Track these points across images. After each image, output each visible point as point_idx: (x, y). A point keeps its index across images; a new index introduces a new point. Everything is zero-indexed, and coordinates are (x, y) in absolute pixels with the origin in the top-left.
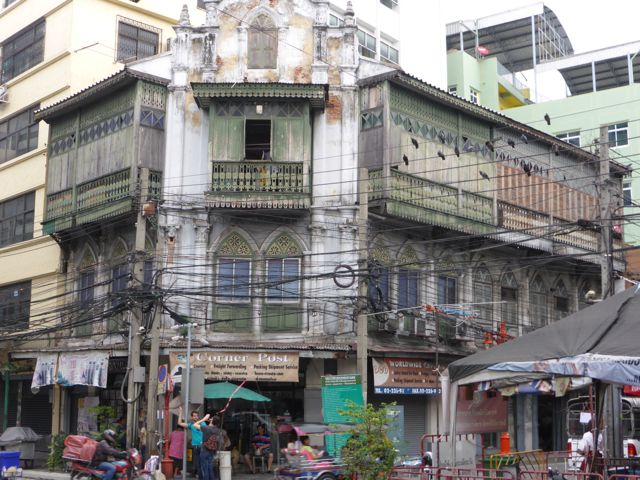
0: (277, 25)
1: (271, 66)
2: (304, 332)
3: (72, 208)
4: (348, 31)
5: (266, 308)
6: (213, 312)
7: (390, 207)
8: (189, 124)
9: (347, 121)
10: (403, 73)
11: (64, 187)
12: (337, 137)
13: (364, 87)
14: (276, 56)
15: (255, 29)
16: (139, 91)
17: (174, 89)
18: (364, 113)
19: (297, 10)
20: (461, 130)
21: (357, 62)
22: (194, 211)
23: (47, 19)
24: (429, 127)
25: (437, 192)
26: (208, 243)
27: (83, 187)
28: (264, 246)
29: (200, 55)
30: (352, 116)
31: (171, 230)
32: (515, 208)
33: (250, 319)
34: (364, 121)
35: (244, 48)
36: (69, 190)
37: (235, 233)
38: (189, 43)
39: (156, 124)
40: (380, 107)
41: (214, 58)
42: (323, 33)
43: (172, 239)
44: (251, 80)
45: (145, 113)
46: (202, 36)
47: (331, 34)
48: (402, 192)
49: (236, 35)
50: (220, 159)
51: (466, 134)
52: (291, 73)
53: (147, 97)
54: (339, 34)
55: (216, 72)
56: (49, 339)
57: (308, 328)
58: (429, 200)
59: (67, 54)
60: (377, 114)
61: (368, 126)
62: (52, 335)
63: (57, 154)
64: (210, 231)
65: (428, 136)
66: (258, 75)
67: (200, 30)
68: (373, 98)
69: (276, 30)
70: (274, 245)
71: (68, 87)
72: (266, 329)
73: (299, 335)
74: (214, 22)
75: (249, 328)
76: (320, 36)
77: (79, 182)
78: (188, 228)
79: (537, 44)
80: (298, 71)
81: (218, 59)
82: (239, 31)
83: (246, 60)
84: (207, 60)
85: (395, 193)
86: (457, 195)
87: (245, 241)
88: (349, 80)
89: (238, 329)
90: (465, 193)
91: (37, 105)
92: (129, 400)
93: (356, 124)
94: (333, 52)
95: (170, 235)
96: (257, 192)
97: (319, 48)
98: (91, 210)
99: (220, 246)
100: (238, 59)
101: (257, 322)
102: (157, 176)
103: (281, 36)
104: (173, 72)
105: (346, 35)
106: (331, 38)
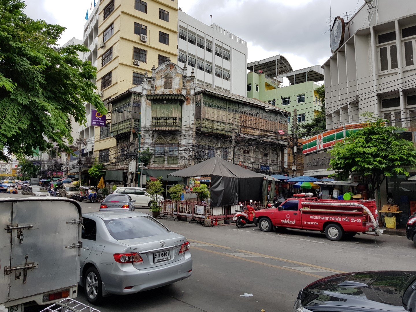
0: (172, 76)
1: (171, 88)
2: (179, 164)
3: (117, 129)
4: (192, 78)
5: (169, 158)
6: (154, 159)
7: (202, 129)
8: (147, 106)
9: (192, 104)
10: (206, 90)
11: (115, 123)
12: (189, 109)
13: (197, 94)
14: (172, 85)
15: (166, 77)
16: (133, 96)
17: (143, 95)
18: (196, 102)
19: (178, 71)
20: (227, 105)
21: (195, 87)
22: (149, 131)
23: (112, 72)
24: (217, 105)
25: (219, 124)
26: (153, 139)
27: (120, 123)
28: (168, 140)
29: (150, 86)
30: (193, 103)
31: (142, 136)
32: (246, 127)
33: (164, 161)
34: (196, 105)
35: (163, 83)
36: (117, 123)
37: (160, 137)
38: (147, 82)
39: (138, 106)
40: (200, 100)
41: (154, 86)
42: (185, 78)
43: (143, 138)
44: (165, 93)
45: (134, 102)
46: (151, 80)
47: (187, 79)
48: (207, 125)
49: (161, 79)
50: (154, 116)
51: (229, 106)
52: (176, 90)
53: (135, 98)
54: (190, 79)
55: (155, 90)
56: (113, 166)
57: (180, 163)
58: (216, 127)
59: (117, 83)
60: (199, 102)
61: (197, 106)
62: (114, 165)
63: (114, 113)
64: (153, 136)
65: (216, 108)
66: (167, 92)
67: (150, 78)
68: (199, 97)
69: (171, 77)
70: (171, 140)
71: (117, 93)
72: (168, 164)
73: (177, 165)
74: (154, 76)
75: (164, 163)
76: (184, 79)
77: (119, 122)
78: (147, 135)
79: (277, 68)
80: (178, 89)
81: (156, 86)
82: (161, 78)
83: (163, 87)
84: (152, 87)
85: (204, 125)
86: (226, 125)
87: (163, 139)
88: (192, 92)
89: (161, 164)
90: (228, 124)
91: (110, 97)
92: (128, 183)
93: (194, 105)
94: (188, 84)
95: (142, 137)
96: (164, 126)
97: (184, 83)
98: (121, 130)
99: (156, 140)
100: (161, 86)
101: (166, 162)
102: (138, 120)
103: (173, 79)
104: (143, 91)
105: (192, 79)
106: (187, 80)
